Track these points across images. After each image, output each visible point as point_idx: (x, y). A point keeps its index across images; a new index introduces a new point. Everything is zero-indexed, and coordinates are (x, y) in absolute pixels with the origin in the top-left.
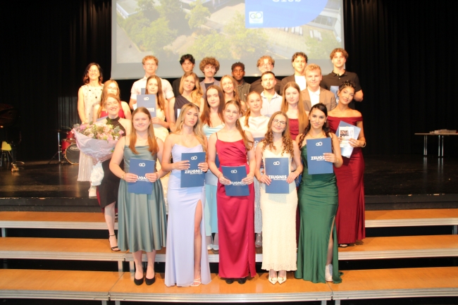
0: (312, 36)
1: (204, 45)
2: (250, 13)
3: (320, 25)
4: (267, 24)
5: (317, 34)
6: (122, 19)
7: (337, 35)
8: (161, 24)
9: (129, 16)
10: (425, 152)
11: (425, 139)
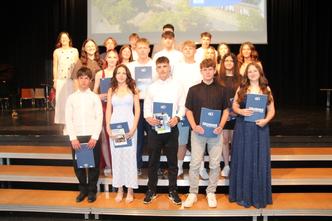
0: (241, 13)
1: (159, 20)
3: (248, 4)
4: (207, 3)
5: (246, 11)
7: (261, 12)
8: (125, 4)
10: (328, 104)
11: (329, 93)
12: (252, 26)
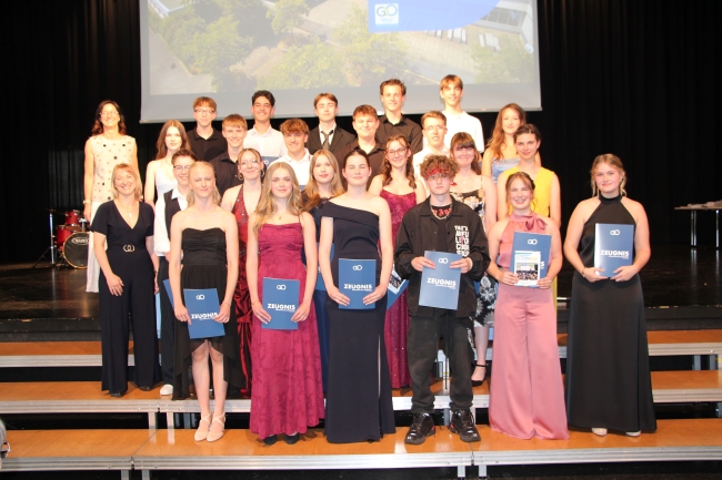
0: (482, 44)
1: (299, 63)
2: (377, 6)
3: (496, 25)
4: (405, 25)
5: (493, 40)
6: (157, 19)
7: (526, 42)
8: (225, 28)
9: (169, 13)
10: (694, 241)
11: (693, 216)
12: (506, 73)
